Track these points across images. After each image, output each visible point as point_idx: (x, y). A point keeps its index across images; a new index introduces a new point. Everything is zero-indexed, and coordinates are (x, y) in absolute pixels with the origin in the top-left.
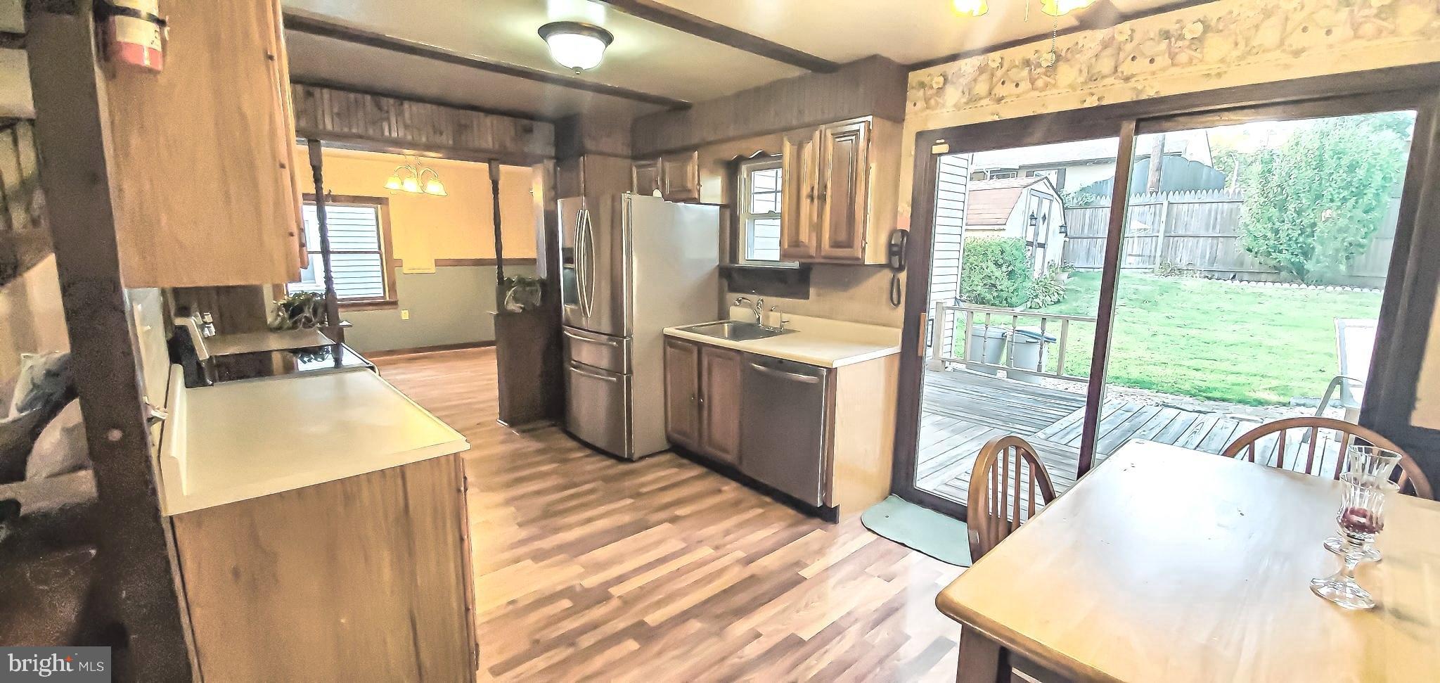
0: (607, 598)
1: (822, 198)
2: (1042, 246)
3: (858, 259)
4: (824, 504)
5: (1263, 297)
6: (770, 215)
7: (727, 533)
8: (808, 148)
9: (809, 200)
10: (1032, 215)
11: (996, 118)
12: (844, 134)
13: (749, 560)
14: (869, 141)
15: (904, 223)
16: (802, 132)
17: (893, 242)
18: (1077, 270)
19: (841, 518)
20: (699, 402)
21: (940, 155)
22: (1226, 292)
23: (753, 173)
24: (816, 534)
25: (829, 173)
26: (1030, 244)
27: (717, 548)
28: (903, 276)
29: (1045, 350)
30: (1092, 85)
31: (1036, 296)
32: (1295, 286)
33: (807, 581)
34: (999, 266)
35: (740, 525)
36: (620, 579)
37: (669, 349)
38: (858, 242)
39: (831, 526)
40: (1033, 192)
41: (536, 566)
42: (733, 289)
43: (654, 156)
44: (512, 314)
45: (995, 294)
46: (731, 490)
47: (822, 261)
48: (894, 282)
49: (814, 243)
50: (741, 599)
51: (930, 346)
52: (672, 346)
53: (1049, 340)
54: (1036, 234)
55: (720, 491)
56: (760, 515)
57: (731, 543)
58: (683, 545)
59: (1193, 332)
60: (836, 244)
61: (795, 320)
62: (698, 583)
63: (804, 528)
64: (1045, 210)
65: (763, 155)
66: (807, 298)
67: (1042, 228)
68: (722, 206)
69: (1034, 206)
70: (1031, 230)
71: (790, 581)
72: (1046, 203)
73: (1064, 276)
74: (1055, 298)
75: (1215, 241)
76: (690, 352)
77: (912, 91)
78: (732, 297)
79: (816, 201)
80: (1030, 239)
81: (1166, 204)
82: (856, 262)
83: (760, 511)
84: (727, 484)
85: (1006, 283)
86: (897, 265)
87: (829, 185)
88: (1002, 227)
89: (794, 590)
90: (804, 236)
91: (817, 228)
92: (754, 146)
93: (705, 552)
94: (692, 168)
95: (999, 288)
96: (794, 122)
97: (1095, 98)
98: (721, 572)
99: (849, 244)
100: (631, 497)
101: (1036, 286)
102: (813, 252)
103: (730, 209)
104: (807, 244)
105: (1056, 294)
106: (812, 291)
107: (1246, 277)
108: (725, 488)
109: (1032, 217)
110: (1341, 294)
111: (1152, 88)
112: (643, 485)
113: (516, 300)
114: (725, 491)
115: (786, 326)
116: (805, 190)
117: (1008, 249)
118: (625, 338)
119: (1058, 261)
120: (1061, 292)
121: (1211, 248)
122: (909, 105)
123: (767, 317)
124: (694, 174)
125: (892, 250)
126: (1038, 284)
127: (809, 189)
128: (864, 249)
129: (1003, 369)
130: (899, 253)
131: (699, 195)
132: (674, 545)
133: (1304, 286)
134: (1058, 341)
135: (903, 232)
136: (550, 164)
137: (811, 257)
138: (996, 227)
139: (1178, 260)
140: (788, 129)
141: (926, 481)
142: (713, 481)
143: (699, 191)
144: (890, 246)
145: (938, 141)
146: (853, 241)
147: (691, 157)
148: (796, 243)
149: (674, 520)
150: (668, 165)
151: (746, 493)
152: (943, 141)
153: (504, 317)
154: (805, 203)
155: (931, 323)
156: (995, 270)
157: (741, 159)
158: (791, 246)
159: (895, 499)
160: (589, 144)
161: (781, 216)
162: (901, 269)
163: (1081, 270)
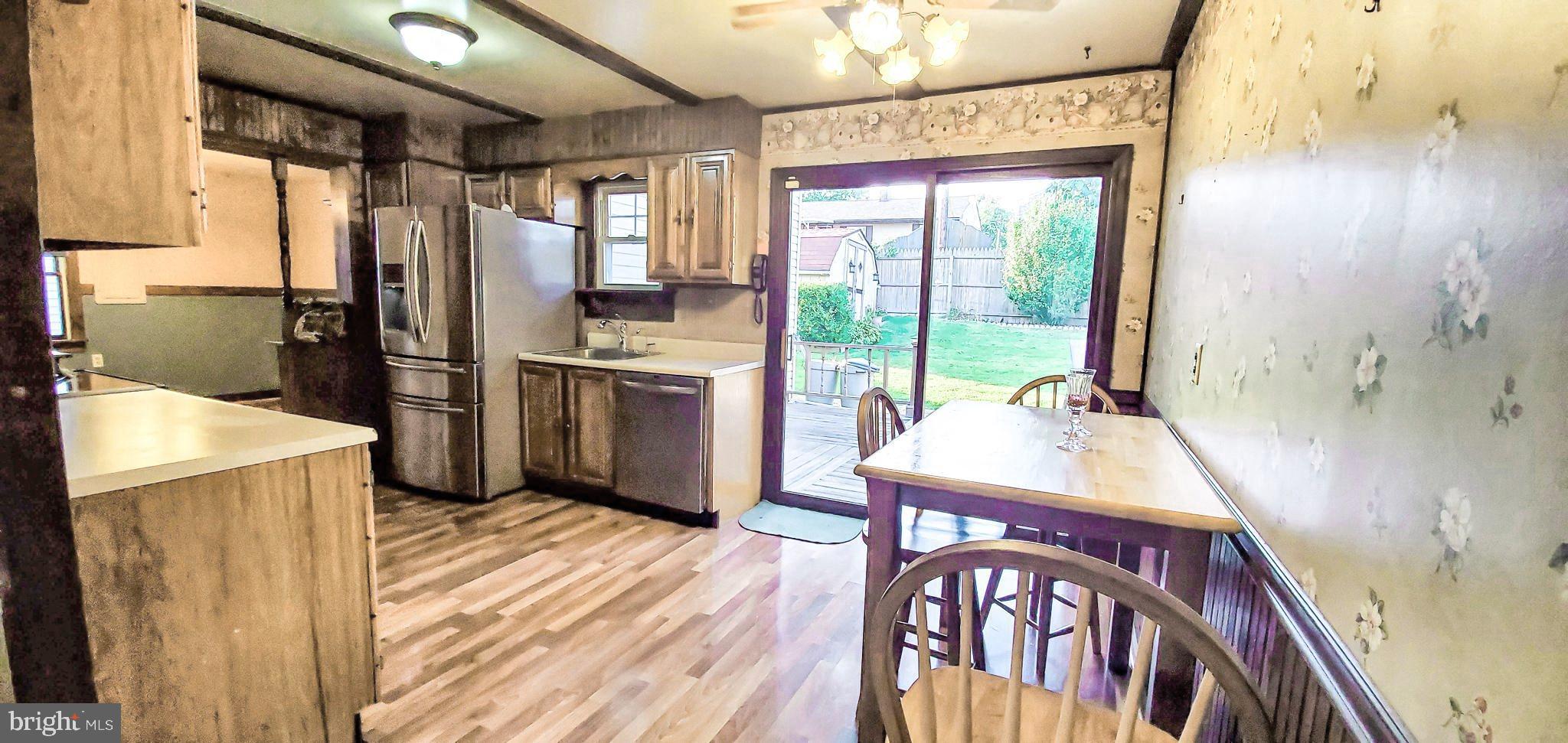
0: (498, 618)
1: (690, 221)
2: (860, 291)
3: (726, 279)
4: (705, 510)
5: (1023, 336)
6: (632, 239)
7: (612, 549)
8: (673, 175)
9: (676, 223)
10: (851, 263)
11: (837, 163)
12: (708, 164)
13: (641, 567)
14: (732, 171)
15: (764, 249)
16: (666, 160)
17: (754, 265)
18: (889, 314)
19: (721, 522)
20: (567, 430)
21: (792, 190)
22: (998, 333)
23: (609, 196)
24: (699, 537)
25: (695, 197)
26: (850, 289)
27: (604, 562)
28: (764, 296)
29: (872, 378)
30: (906, 142)
31: (859, 337)
32: (1042, 327)
33: (700, 575)
34: (826, 309)
35: (625, 540)
36: (507, 602)
37: (525, 376)
38: (725, 264)
39: (712, 530)
40: (850, 242)
41: (399, 606)
42: (591, 314)
43: (495, 169)
44: (305, 345)
45: (824, 335)
46: (604, 514)
47: (691, 281)
48: (757, 302)
49: (683, 264)
50: (639, 597)
51: (790, 360)
52: (530, 371)
53: (875, 370)
54: (855, 281)
55: (593, 517)
56: (643, 531)
57: (618, 556)
58: (569, 565)
59: (978, 364)
60: (705, 266)
61: (660, 343)
62: (597, 591)
63: (686, 536)
64: (860, 259)
65: (626, 178)
66: (672, 320)
67: (859, 275)
68: (578, 228)
69: (852, 256)
70: (851, 275)
71: (686, 576)
72: (861, 253)
73: (879, 320)
74: (874, 338)
75: (988, 291)
76: (553, 375)
77: (766, 132)
78: (590, 324)
79: (683, 224)
80: (850, 285)
81: (952, 258)
82: (724, 282)
83: (641, 528)
84: (598, 511)
85: (833, 324)
86: (758, 287)
87: (696, 211)
88: (826, 272)
89: (688, 584)
90: (672, 258)
91: (686, 249)
92: (615, 168)
93: (594, 567)
94: (543, 185)
95: (828, 329)
96: (659, 149)
97: (908, 153)
98: (615, 580)
99: (717, 265)
100: (493, 533)
101: (858, 328)
102: (681, 272)
103: (586, 230)
104: (675, 265)
105: (874, 335)
106: (677, 313)
107: (1010, 320)
108: (599, 513)
109: (851, 265)
110: (1073, 332)
111: (945, 149)
112: (504, 521)
113: (308, 327)
114: (598, 516)
115: (652, 349)
116: (672, 214)
117: (833, 292)
118: (475, 363)
119: (873, 306)
120: (878, 334)
121: (986, 296)
122: (764, 146)
123: (630, 342)
124: (546, 192)
125: (754, 273)
126: (859, 326)
127: (676, 214)
128: (731, 270)
129: (838, 397)
130: (759, 276)
131: (553, 215)
132: (556, 566)
133: (1048, 326)
134: (882, 370)
135: (764, 257)
136: (356, 168)
137: (680, 278)
138: (821, 273)
139: (963, 306)
140: (653, 154)
141: (791, 483)
142: (583, 510)
143: (553, 210)
144: (752, 269)
145: (790, 178)
146: (721, 264)
147: (543, 175)
148: (664, 264)
149: (552, 546)
150: (512, 180)
151: (621, 516)
152: (794, 178)
153: (293, 347)
154: (672, 227)
155: (789, 338)
156: (823, 312)
157: (602, 180)
158: (660, 269)
159: (766, 504)
160: (414, 150)
161: (647, 240)
162: (762, 290)
163: (891, 315)
